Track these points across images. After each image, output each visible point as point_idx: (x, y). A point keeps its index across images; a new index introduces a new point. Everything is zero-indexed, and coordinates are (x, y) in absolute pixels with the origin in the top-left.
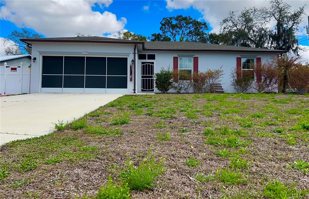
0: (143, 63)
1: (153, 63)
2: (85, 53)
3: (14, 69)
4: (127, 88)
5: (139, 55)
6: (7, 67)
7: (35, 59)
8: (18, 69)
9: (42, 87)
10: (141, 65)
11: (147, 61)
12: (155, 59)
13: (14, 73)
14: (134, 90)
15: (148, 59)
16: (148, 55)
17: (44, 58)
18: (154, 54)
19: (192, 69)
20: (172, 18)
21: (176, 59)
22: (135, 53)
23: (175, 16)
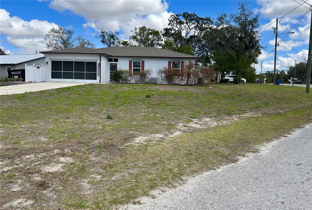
0: (111, 64)
1: (117, 64)
2: (73, 59)
3: (38, 67)
4: (96, 79)
5: (109, 59)
6: (34, 66)
7: (47, 63)
8: (40, 67)
9: (52, 78)
11: (113, 62)
12: (118, 62)
13: (38, 69)
14: (100, 81)
15: (114, 61)
16: (114, 59)
17: (52, 62)
18: (118, 59)
19: (141, 68)
20: (178, 15)
21: (130, 62)
22: (100, 60)
23: (182, 14)
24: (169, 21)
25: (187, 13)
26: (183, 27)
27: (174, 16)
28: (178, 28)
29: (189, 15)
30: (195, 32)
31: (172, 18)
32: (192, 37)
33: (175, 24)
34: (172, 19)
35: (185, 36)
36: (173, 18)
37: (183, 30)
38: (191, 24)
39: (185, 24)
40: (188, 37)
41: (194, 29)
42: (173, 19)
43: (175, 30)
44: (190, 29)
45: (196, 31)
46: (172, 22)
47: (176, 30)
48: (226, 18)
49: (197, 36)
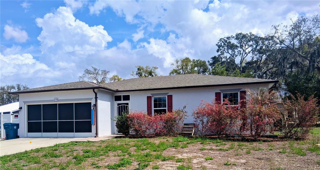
0: (118, 104)
1: (127, 104)
2: (56, 101)
3: (16, 116)
4: (91, 132)
5: (115, 96)
7: (21, 108)
9: (28, 132)
10: (117, 107)
11: (122, 102)
12: (129, 100)
14: (97, 134)
15: (123, 100)
16: (123, 96)
17: (29, 107)
18: (129, 95)
19: (167, 108)
20: (229, 37)
21: (149, 98)
22: (96, 98)
23: (234, 35)
24: (218, 46)
25: (240, 34)
26: (237, 52)
27: (224, 40)
28: (230, 54)
29: (244, 36)
30: (253, 58)
31: (221, 42)
32: (249, 63)
33: (226, 50)
34: (221, 44)
35: (239, 63)
36: (223, 42)
37: (236, 56)
38: (247, 47)
39: (239, 49)
40: (244, 65)
41: (251, 53)
42: (223, 44)
43: (226, 57)
44: (246, 53)
45: (254, 55)
46: (221, 48)
47: (228, 57)
48: (306, 23)
49: (256, 62)
